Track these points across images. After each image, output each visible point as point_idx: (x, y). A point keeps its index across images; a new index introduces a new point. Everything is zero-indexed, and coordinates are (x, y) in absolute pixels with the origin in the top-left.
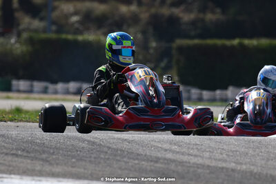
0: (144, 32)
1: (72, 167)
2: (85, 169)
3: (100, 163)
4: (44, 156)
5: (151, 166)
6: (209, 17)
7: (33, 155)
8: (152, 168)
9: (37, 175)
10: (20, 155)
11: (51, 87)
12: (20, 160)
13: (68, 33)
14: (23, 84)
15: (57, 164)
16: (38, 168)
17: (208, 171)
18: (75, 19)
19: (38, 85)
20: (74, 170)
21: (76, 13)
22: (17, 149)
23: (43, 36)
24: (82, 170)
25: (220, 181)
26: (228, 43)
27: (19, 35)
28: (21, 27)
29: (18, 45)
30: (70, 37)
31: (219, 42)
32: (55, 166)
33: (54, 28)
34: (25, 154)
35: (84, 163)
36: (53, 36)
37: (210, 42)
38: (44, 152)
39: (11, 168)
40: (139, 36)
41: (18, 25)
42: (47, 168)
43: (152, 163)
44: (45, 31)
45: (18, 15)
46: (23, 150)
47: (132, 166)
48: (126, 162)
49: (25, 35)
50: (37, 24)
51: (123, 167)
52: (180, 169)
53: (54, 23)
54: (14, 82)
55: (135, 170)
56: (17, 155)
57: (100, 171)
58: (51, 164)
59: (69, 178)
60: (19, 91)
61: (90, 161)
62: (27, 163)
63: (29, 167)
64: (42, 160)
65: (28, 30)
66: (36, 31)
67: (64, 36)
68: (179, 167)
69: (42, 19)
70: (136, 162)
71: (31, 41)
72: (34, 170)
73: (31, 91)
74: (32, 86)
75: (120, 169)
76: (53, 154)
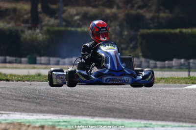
1: (54, 107)
2: (62, 108)
3: (72, 104)
9: (31, 112)
10: (24, 100)
12: (23, 103)
13: (73, 26)
14: (43, 59)
18: (77, 18)
20: (54, 109)
22: (22, 97)
23: (56, 29)
24: (60, 109)
26: (173, 31)
29: (40, 35)
30: (73, 29)
33: (64, 23)
34: (27, 100)
35: (62, 105)
36: (63, 28)
38: (39, 98)
42: (38, 108)
46: (26, 98)
51: (86, 107)
53: (64, 20)
54: (38, 58)
56: (21, 101)
58: (41, 105)
59: (51, 113)
62: (27, 105)
63: (27, 107)
64: (37, 103)
65: (48, 25)
66: (53, 26)
67: (69, 29)
71: (48, 32)
73: (48, 63)
75: (84, 107)
76: (44, 99)
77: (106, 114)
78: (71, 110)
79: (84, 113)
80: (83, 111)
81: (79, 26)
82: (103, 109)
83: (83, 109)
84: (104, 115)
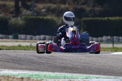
2: (34, 67)
3: (40, 64)
6: (96, 9)
7: (15, 62)
9: (15, 69)
10: (10, 62)
11: (34, 37)
12: (10, 63)
13: (41, 16)
16: (16, 66)
20: (30, 67)
22: (10, 60)
23: (31, 17)
24: (33, 67)
25: (86, 70)
29: (20, 21)
30: (41, 17)
32: (23, 66)
33: (35, 14)
35: (34, 64)
36: (35, 17)
38: (20, 61)
39: (6, 67)
42: (20, 66)
43: (61, 64)
44: (31, 15)
46: (12, 60)
47: (53, 65)
48: (51, 64)
49: (23, 17)
53: (36, 12)
55: (54, 67)
57: (39, 67)
58: (21, 65)
59: (27, 70)
60: (21, 39)
61: (37, 64)
63: (13, 66)
64: (19, 63)
65: (25, 15)
66: (28, 15)
67: (38, 17)
68: (71, 65)
71: (26, 19)
74: (26, 37)
75: (48, 66)
76: (23, 61)
77: (62, 70)
78: (40, 68)
79: (48, 70)
80: (47, 69)
81: (45, 15)
82: (60, 67)
83: (47, 67)
84: (60, 71)
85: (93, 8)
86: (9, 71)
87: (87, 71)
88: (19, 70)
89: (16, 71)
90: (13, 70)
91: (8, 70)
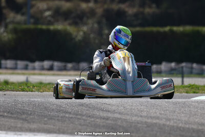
0: (99, 23)
1: (45, 124)
2: (54, 126)
3: (65, 121)
4: (24, 116)
5: (103, 122)
6: (147, 10)
7: (15, 116)
8: (104, 124)
9: (18, 131)
10: (6, 116)
11: (31, 65)
12: (6, 119)
13: (43, 24)
14: (9, 63)
15: (34, 122)
16: (19, 125)
17: (145, 126)
18: (47, 13)
19: (21, 64)
20: (46, 127)
21: (48, 9)
22: (4, 112)
23: (24, 27)
24: (52, 127)
25: (154, 133)
26: (161, 29)
27: (6, 27)
28: (8, 20)
29: (5, 34)
30: (44, 27)
31: (155, 29)
32: (32, 124)
33: (32, 20)
34: (10, 115)
35: (53, 121)
36: (32, 26)
37: (148, 29)
38: (24, 113)
40: (96, 25)
41: (6, 19)
42: (26, 125)
43: (104, 120)
44: (25, 23)
45: (5, 11)
46: (8, 113)
47: (89, 123)
48: (84, 120)
49: (11, 27)
50: (19, 18)
51: (82, 124)
52: (125, 124)
53: (32, 17)
54: (3, 62)
55: (92, 126)
56: (4, 116)
58: (29, 122)
59: (42, 132)
60: (6, 68)
61: (58, 120)
62: (11, 122)
63: (12, 124)
64: (23, 119)
65: (13, 22)
66: (19, 23)
67: (39, 27)
69: (23, 14)
70: (93, 119)
71: (15, 31)
72: (16, 127)
73: (15, 68)
74: (16, 64)
75: (80, 125)
76: (31, 114)
78: (65, 128)
81: (50, 23)
82: (104, 126)
83: (80, 127)
85: (141, 10)
86: (6, 134)
87: (158, 134)
88: (27, 133)
89: (20, 135)
90: (14, 133)
91: (4, 132)
